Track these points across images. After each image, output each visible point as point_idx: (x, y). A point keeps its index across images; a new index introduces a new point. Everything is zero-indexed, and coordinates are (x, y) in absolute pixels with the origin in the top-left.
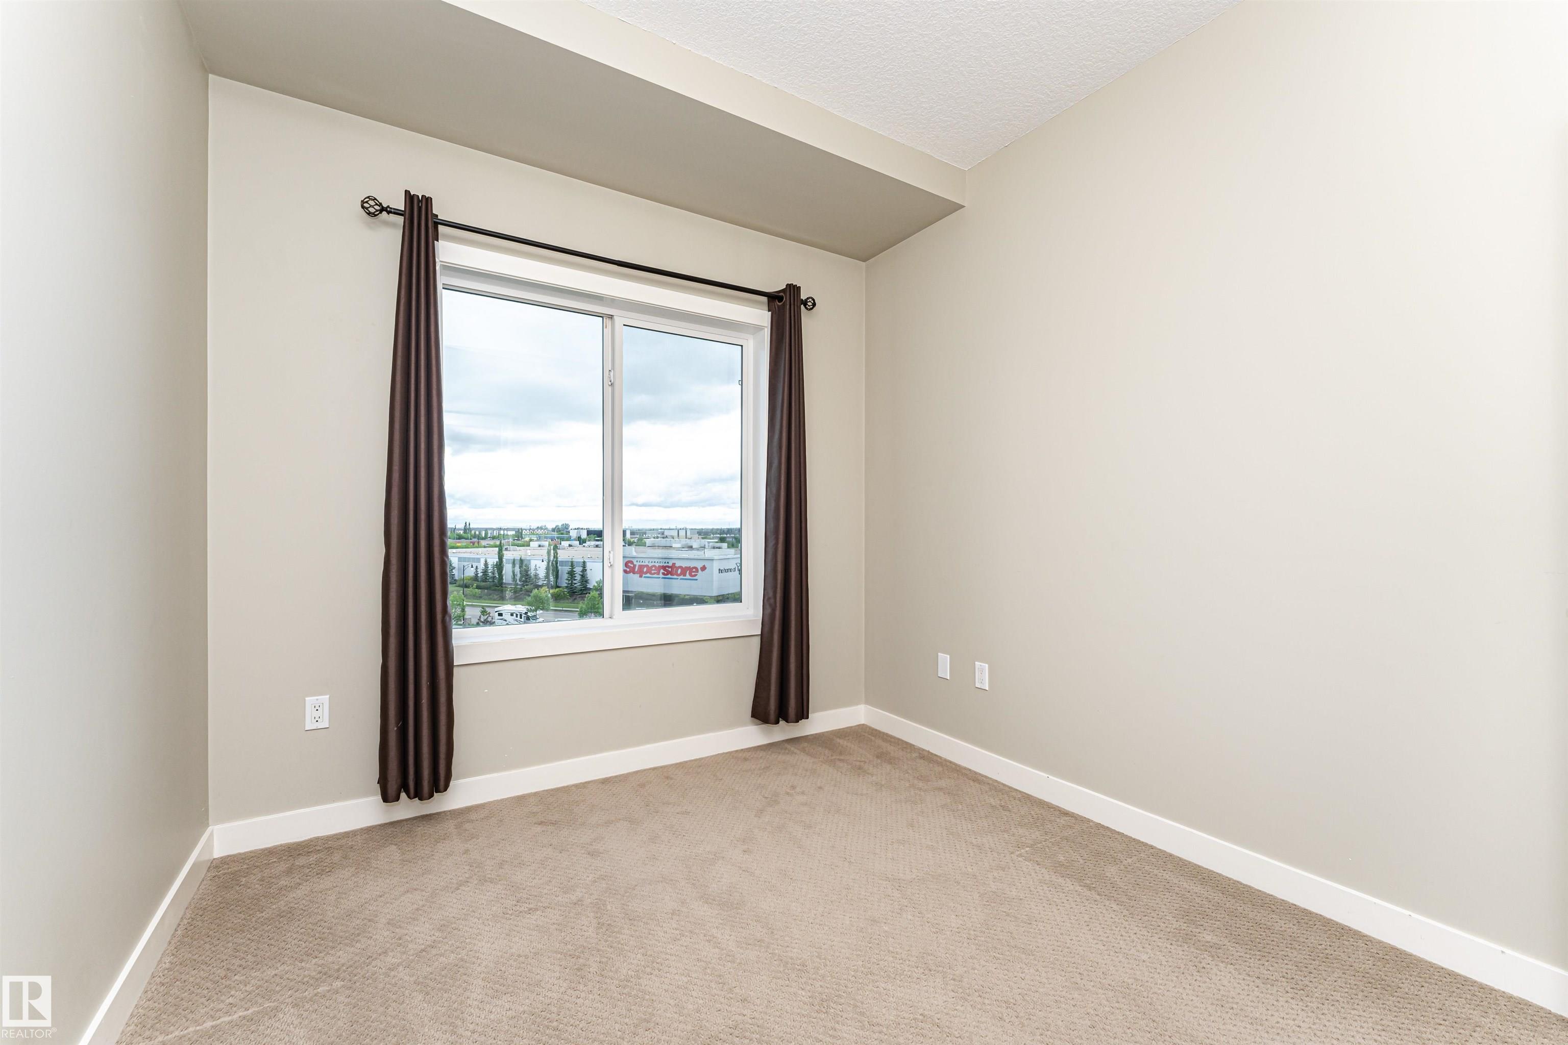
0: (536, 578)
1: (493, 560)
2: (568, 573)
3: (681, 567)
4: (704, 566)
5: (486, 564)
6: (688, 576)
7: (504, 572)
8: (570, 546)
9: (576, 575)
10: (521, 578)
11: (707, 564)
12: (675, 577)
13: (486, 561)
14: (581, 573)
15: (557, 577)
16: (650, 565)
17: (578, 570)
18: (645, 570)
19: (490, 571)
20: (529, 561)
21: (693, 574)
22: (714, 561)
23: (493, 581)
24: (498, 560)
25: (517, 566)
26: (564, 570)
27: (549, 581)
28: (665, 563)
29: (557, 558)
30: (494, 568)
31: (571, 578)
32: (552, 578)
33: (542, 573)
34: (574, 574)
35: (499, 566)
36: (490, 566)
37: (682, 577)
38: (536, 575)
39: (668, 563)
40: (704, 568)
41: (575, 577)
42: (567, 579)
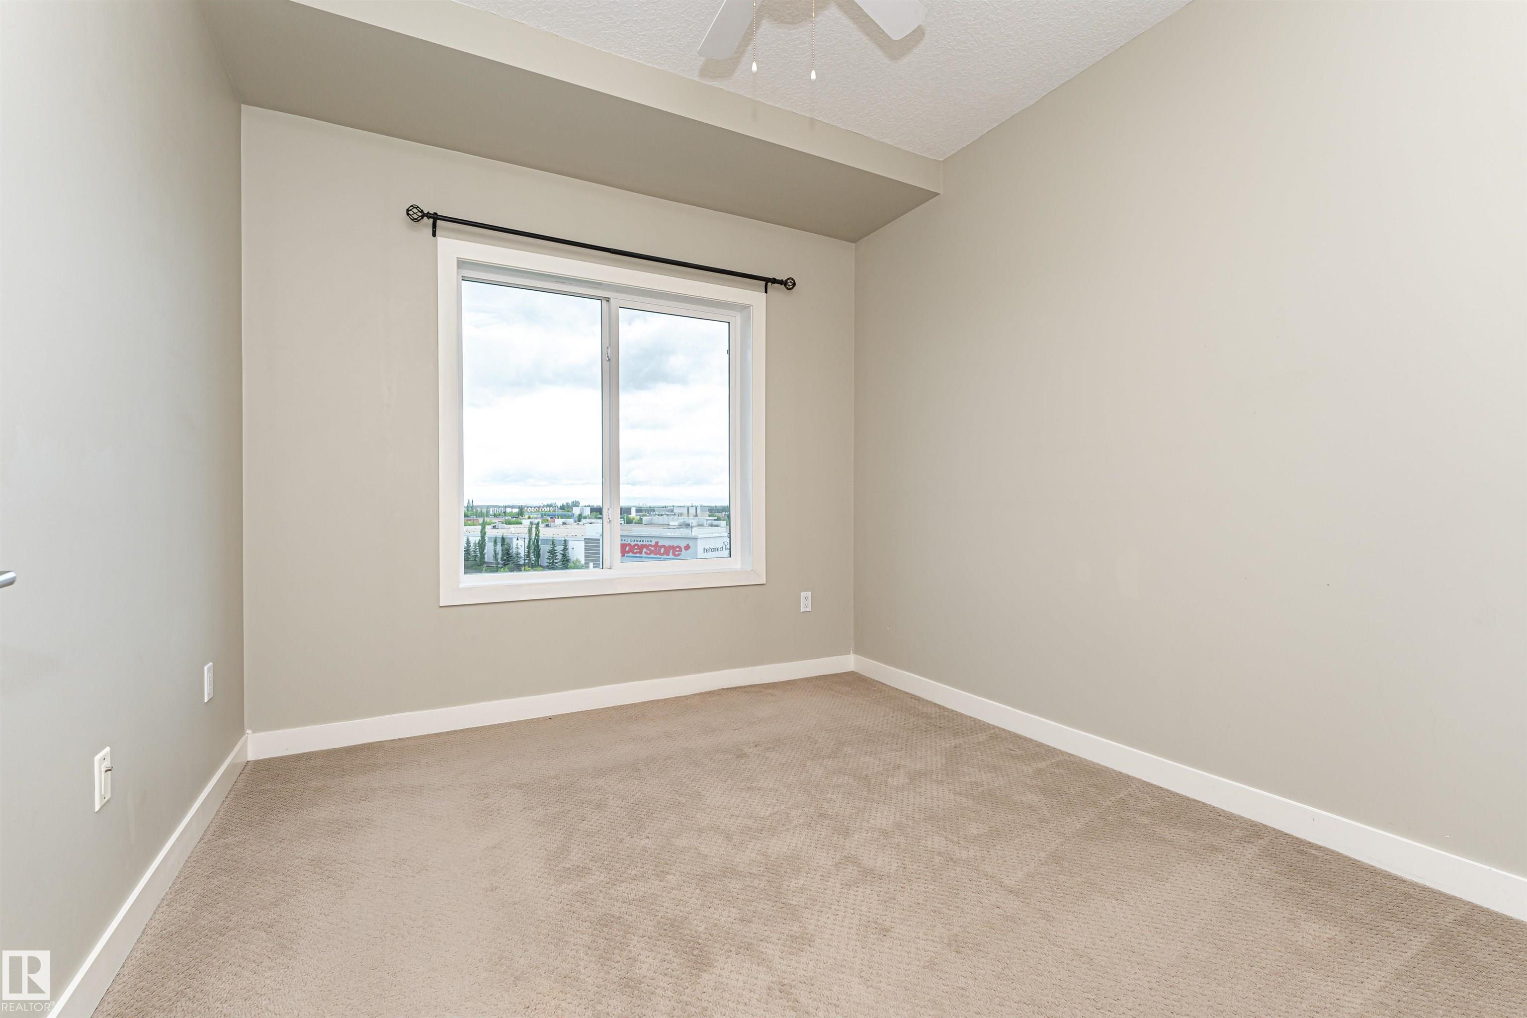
0: (517, 557)
1: (475, 539)
2: (549, 552)
3: (663, 546)
4: (688, 545)
5: (468, 543)
6: (671, 556)
7: (486, 551)
8: (564, 523)
9: (557, 554)
10: (503, 555)
11: (691, 543)
12: (658, 556)
13: (468, 540)
14: (562, 552)
15: (538, 556)
16: (633, 543)
17: (559, 548)
18: (627, 549)
19: (472, 549)
20: (511, 539)
21: (677, 553)
22: (698, 539)
23: (475, 560)
24: (480, 538)
25: (499, 545)
26: (545, 549)
27: (530, 560)
28: (648, 541)
29: (538, 537)
30: (475, 546)
31: (553, 557)
32: (533, 557)
33: (522, 552)
34: (556, 553)
35: (482, 545)
36: (472, 545)
37: (665, 556)
38: (518, 554)
39: (651, 541)
40: (687, 547)
41: (556, 556)
42: (548, 559)
